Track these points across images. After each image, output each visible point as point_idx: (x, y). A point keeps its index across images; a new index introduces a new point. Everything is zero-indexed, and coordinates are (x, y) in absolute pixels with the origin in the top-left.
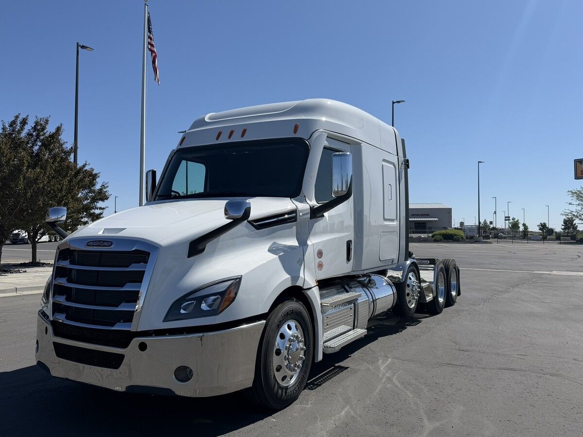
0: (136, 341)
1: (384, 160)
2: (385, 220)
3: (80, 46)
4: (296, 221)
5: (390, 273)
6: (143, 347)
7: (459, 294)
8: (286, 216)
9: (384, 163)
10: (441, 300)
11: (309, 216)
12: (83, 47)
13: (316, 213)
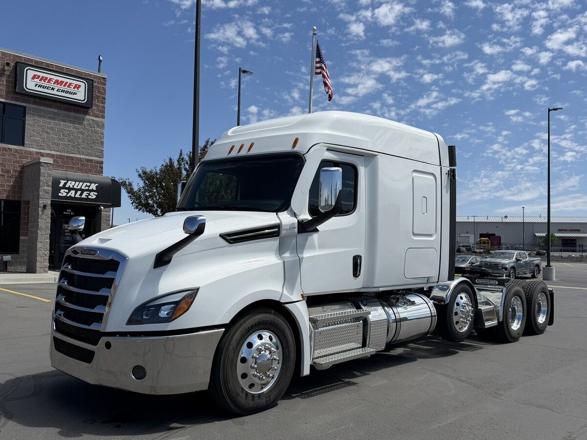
0: (103, 340)
1: (415, 171)
2: (414, 234)
3: (242, 70)
4: (278, 236)
5: (436, 293)
6: (108, 345)
7: (550, 321)
8: (267, 231)
9: (415, 174)
10: (516, 326)
11: (296, 230)
12: (244, 72)
13: (305, 228)
